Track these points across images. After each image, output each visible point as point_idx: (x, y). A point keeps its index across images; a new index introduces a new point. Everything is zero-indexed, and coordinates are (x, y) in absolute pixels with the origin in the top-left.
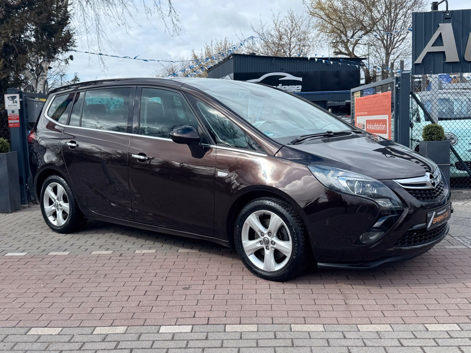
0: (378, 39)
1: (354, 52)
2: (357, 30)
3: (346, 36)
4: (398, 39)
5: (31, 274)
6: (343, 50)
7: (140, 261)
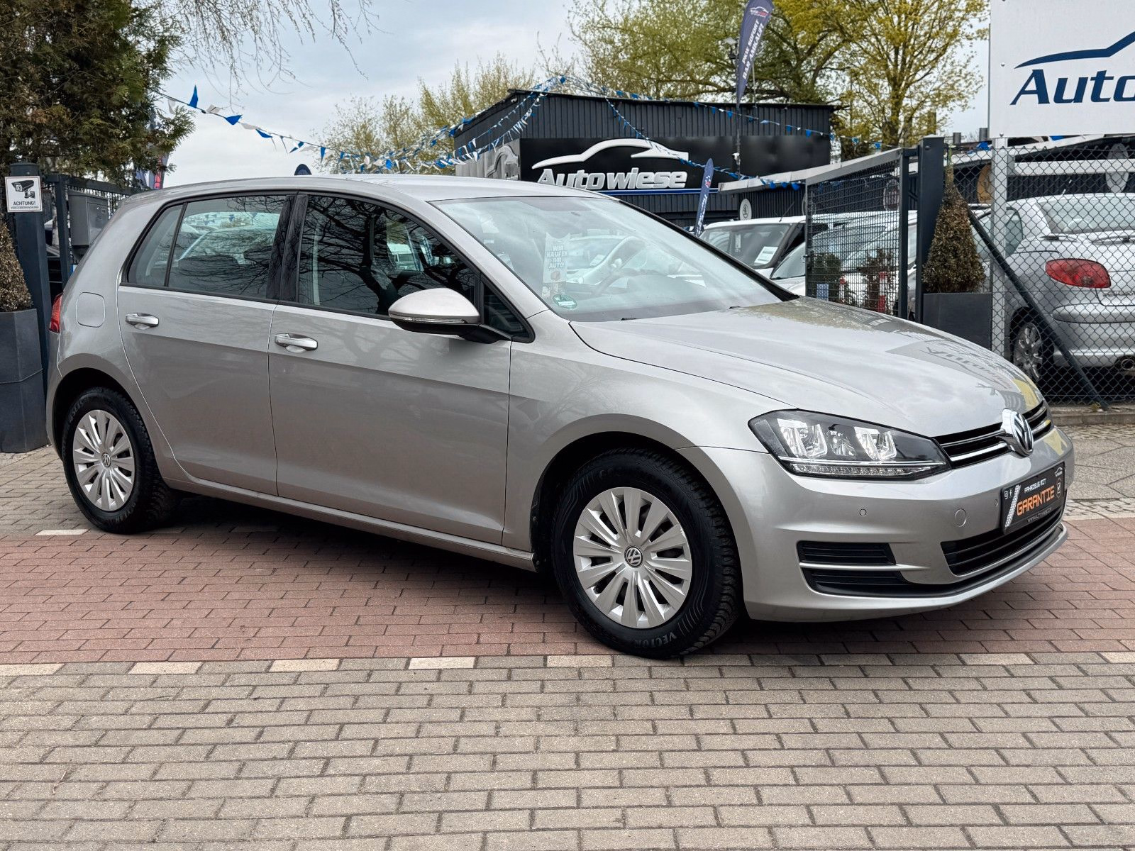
1: (816, 89)
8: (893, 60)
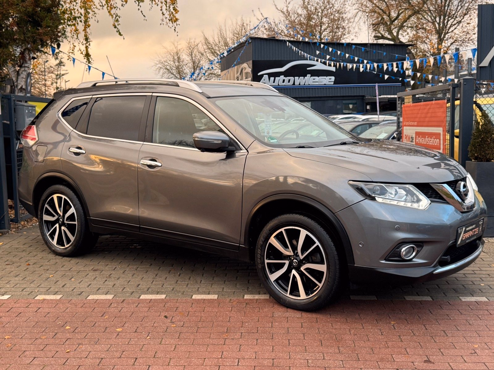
0: (428, 21)
1: (400, 37)
2: (402, 10)
3: (389, 15)
4: (453, 22)
5: (15, 326)
6: (387, 35)
7: (147, 309)
8: (438, 22)
